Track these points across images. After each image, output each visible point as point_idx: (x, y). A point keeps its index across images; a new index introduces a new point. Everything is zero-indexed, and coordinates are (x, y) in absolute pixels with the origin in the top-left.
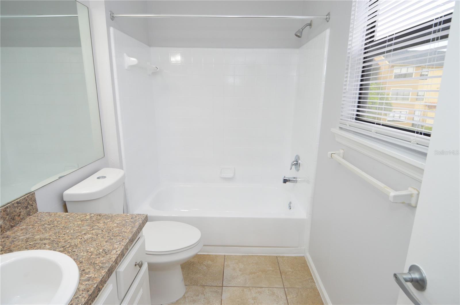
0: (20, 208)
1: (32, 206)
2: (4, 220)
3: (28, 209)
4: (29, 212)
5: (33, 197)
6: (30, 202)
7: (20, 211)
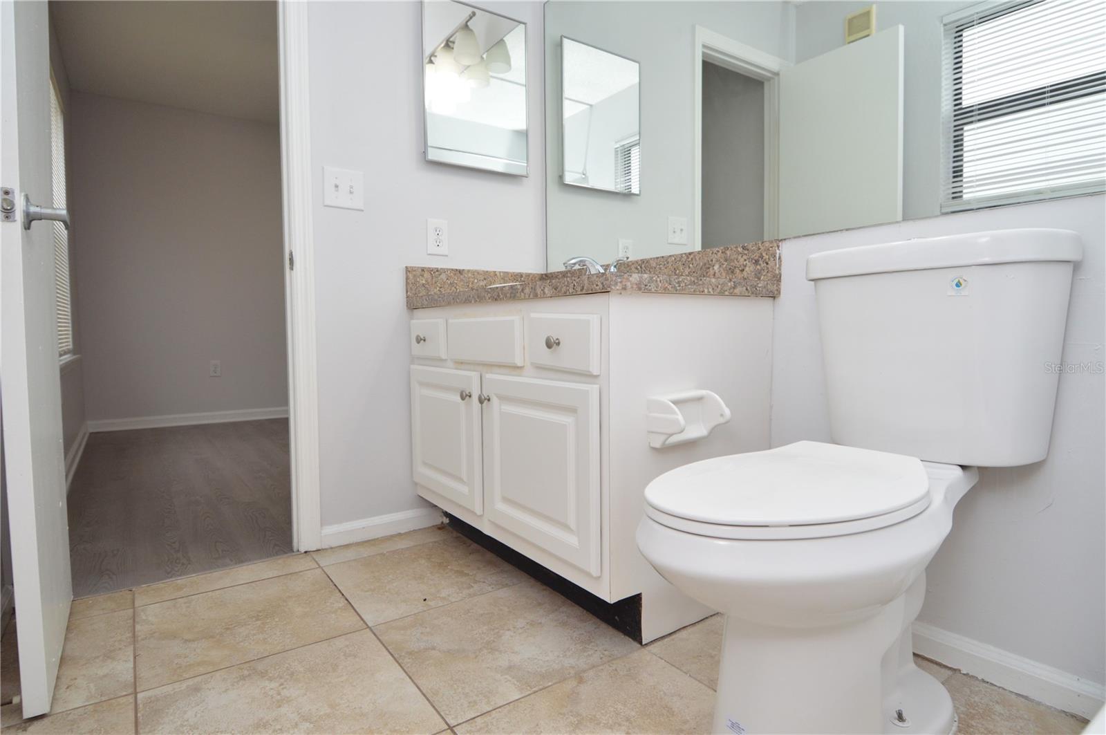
0: (745, 257)
1: (767, 264)
2: (720, 266)
3: (758, 267)
4: (759, 273)
5: (772, 247)
6: (764, 254)
7: (745, 263)
